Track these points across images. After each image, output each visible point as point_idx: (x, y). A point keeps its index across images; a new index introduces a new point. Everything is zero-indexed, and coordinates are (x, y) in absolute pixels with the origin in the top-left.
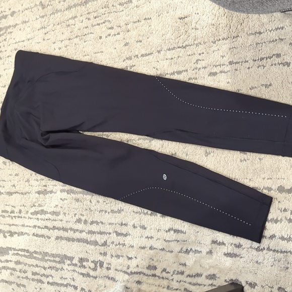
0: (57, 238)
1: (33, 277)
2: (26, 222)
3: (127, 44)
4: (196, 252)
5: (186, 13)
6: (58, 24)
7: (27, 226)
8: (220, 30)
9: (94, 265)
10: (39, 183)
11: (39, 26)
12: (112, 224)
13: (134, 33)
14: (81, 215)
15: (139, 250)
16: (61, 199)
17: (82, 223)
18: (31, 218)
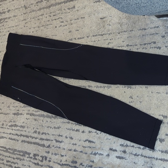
0: (22, 141)
1: (7, 163)
2: (6, 131)
3: (70, 32)
4: (101, 154)
5: (104, 15)
6: (33, 18)
7: (6, 133)
8: (123, 26)
9: (42, 158)
10: (15, 108)
11: (22, 19)
12: (54, 135)
13: (74, 25)
14: (37, 128)
15: (68, 151)
16: (26, 119)
17: (37, 133)
18: (8, 129)
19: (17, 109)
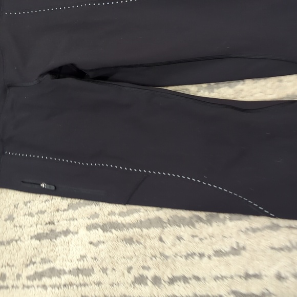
19: (46, 218)
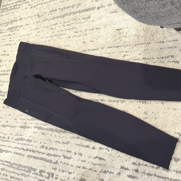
0: (28, 156)
1: (11, 179)
2: (11, 144)
3: (84, 42)
4: (111, 173)
5: (121, 27)
6: (46, 27)
7: (11, 147)
8: (140, 39)
9: (48, 175)
10: (22, 121)
11: (35, 28)
12: (62, 150)
13: (89, 36)
14: (44, 143)
15: (76, 168)
16: (34, 132)
17: (45, 148)
18: (14, 142)
19: (25, 121)
